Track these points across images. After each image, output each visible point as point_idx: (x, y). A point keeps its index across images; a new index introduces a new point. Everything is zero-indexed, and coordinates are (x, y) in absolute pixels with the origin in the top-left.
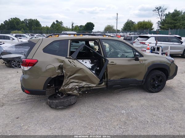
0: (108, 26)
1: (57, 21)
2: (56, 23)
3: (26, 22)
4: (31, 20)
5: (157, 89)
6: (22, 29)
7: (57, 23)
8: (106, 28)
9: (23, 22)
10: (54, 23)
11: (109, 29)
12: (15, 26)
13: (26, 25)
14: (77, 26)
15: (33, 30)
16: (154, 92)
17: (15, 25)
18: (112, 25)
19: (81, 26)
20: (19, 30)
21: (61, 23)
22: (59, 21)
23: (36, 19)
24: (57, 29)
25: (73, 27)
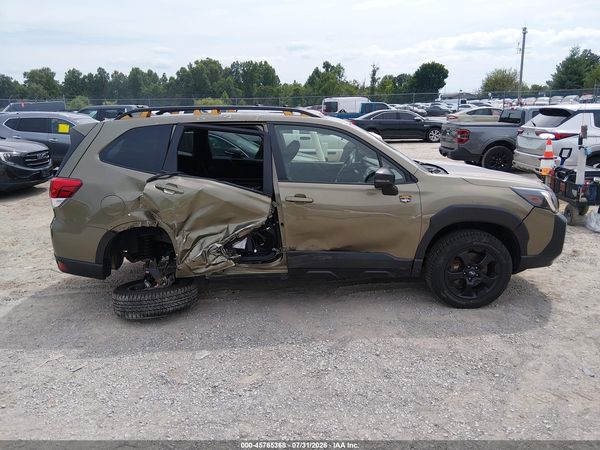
0: (499, 72)
1: (327, 65)
2: (323, 70)
3: (237, 72)
4: (249, 64)
5: (475, 296)
6: (225, 94)
7: (327, 70)
8: (489, 80)
9: (228, 72)
10: (316, 72)
11: (500, 85)
12: (206, 83)
13: (237, 81)
14: (390, 77)
15: (253, 94)
16: (463, 307)
17: (208, 81)
18: (513, 70)
19: (402, 78)
20: (215, 95)
21: (338, 70)
22: (334, 64)
23: (266, 62)
24: (323, 91)
25: (374, 80)
